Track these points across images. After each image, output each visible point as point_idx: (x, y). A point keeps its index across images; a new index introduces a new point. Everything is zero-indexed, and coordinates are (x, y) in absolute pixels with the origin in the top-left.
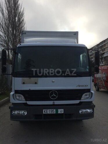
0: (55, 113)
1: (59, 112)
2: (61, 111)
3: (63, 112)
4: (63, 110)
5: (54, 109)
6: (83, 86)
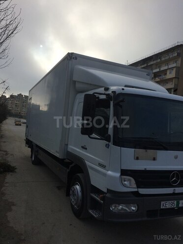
0: (175, 206)
1: (180, 205)
2: (182, 203)
5: (175, 200)
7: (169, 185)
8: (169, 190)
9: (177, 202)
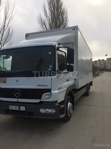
0: (18, 109)
1: (21, 109)
2: (23, 108)
3: (24, 110)
4: (24, 107)
5: (18, 106)
6: (45, 86)
7: (13, 97)
8: (15, 100)
9: (19, 107)
